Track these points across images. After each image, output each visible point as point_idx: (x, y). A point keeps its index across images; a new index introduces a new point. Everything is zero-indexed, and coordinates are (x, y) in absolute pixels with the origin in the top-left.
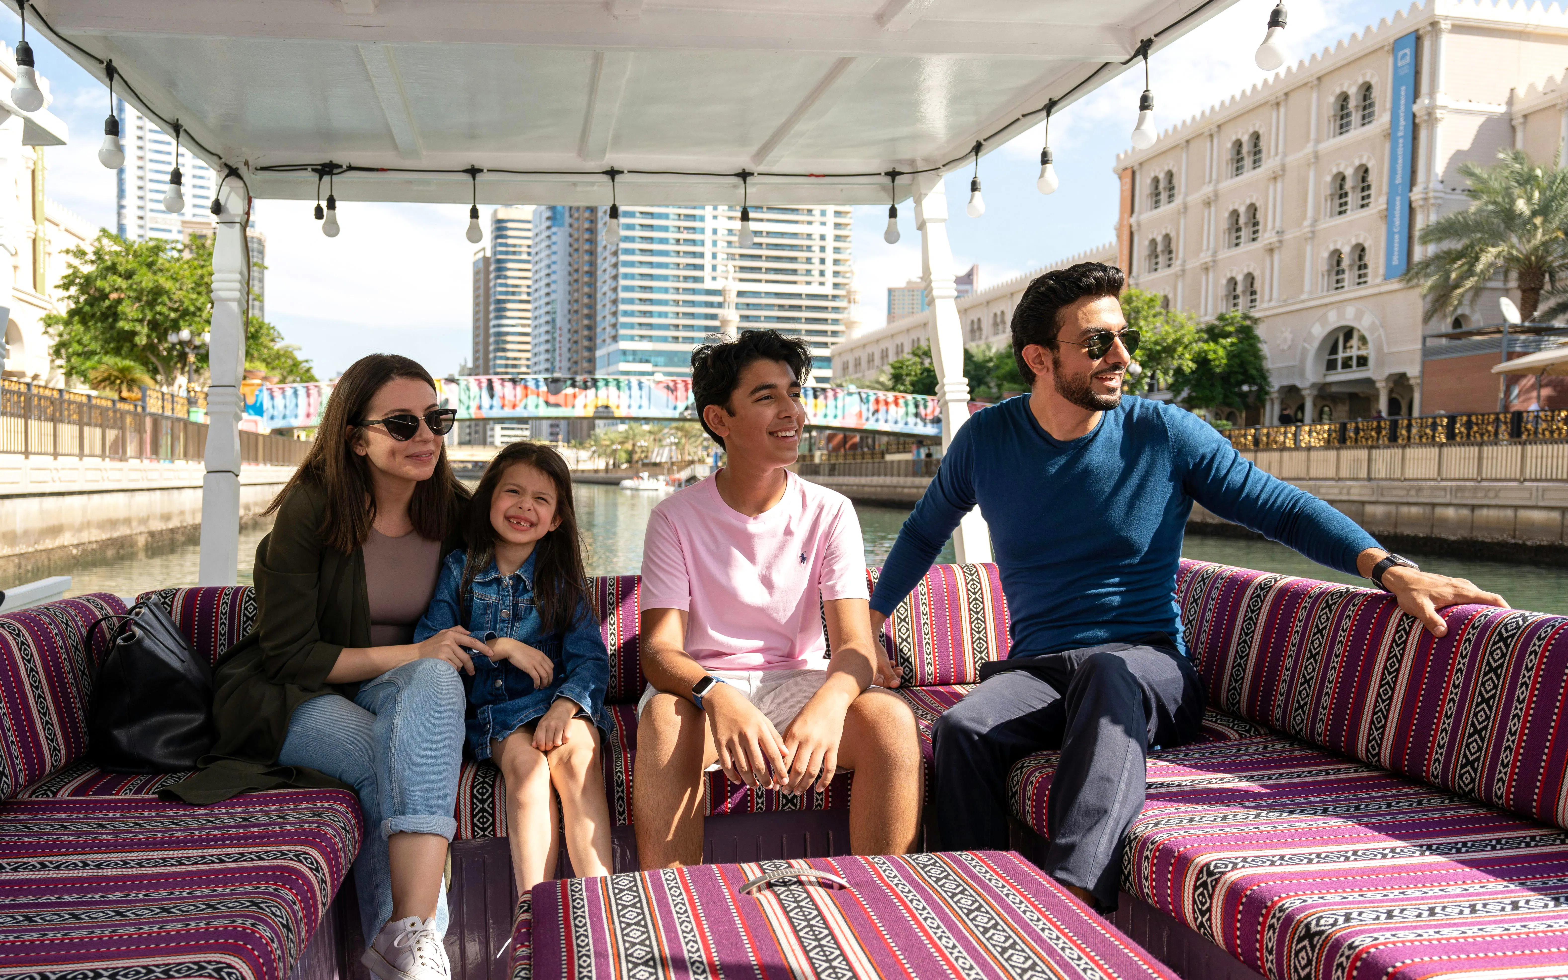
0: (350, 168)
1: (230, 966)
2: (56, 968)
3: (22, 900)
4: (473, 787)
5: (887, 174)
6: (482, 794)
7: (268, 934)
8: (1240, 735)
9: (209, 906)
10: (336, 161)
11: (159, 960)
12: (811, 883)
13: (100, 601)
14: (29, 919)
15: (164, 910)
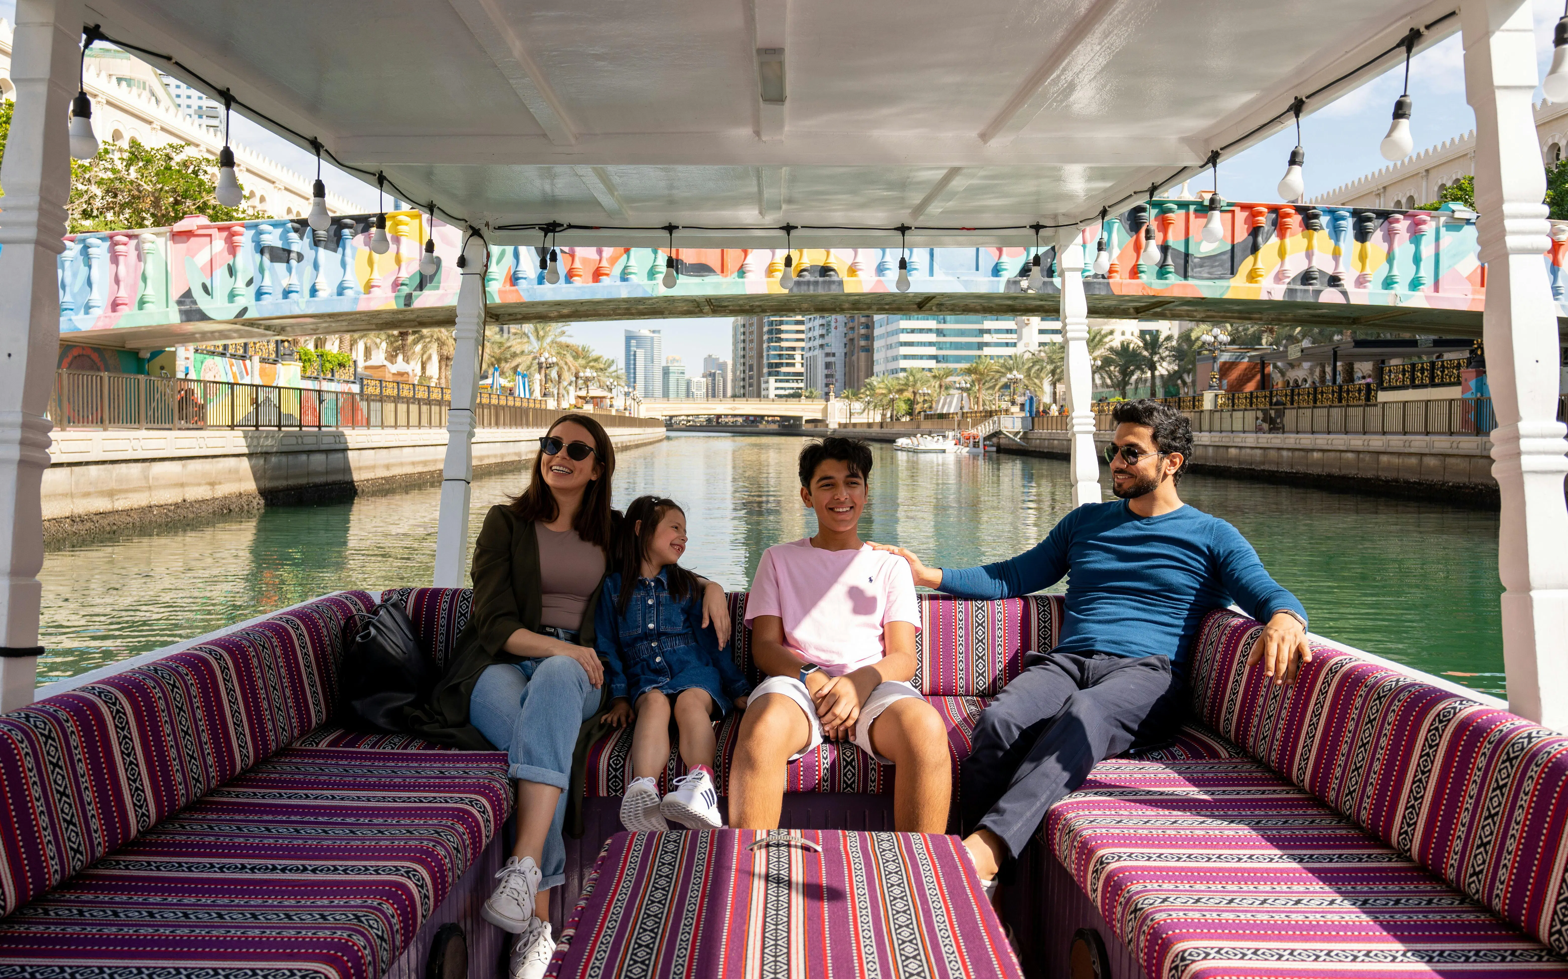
0: (570, 226)
1: (415, 870)
2: (312, 862)
3: (293, 818)
4: (610, 758)
5: (1031, 227)
6: (616, 764)
7: (443, 852)
8: (1230, 755)
9: (408, 831)
10: (559, 220)
11: (373, 863)
12: (796, 846)
13: (355, 598)
14: (297, 831)
15: (380, 832)
